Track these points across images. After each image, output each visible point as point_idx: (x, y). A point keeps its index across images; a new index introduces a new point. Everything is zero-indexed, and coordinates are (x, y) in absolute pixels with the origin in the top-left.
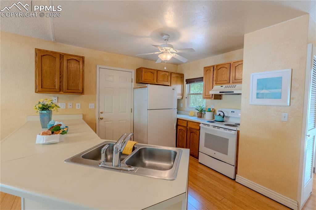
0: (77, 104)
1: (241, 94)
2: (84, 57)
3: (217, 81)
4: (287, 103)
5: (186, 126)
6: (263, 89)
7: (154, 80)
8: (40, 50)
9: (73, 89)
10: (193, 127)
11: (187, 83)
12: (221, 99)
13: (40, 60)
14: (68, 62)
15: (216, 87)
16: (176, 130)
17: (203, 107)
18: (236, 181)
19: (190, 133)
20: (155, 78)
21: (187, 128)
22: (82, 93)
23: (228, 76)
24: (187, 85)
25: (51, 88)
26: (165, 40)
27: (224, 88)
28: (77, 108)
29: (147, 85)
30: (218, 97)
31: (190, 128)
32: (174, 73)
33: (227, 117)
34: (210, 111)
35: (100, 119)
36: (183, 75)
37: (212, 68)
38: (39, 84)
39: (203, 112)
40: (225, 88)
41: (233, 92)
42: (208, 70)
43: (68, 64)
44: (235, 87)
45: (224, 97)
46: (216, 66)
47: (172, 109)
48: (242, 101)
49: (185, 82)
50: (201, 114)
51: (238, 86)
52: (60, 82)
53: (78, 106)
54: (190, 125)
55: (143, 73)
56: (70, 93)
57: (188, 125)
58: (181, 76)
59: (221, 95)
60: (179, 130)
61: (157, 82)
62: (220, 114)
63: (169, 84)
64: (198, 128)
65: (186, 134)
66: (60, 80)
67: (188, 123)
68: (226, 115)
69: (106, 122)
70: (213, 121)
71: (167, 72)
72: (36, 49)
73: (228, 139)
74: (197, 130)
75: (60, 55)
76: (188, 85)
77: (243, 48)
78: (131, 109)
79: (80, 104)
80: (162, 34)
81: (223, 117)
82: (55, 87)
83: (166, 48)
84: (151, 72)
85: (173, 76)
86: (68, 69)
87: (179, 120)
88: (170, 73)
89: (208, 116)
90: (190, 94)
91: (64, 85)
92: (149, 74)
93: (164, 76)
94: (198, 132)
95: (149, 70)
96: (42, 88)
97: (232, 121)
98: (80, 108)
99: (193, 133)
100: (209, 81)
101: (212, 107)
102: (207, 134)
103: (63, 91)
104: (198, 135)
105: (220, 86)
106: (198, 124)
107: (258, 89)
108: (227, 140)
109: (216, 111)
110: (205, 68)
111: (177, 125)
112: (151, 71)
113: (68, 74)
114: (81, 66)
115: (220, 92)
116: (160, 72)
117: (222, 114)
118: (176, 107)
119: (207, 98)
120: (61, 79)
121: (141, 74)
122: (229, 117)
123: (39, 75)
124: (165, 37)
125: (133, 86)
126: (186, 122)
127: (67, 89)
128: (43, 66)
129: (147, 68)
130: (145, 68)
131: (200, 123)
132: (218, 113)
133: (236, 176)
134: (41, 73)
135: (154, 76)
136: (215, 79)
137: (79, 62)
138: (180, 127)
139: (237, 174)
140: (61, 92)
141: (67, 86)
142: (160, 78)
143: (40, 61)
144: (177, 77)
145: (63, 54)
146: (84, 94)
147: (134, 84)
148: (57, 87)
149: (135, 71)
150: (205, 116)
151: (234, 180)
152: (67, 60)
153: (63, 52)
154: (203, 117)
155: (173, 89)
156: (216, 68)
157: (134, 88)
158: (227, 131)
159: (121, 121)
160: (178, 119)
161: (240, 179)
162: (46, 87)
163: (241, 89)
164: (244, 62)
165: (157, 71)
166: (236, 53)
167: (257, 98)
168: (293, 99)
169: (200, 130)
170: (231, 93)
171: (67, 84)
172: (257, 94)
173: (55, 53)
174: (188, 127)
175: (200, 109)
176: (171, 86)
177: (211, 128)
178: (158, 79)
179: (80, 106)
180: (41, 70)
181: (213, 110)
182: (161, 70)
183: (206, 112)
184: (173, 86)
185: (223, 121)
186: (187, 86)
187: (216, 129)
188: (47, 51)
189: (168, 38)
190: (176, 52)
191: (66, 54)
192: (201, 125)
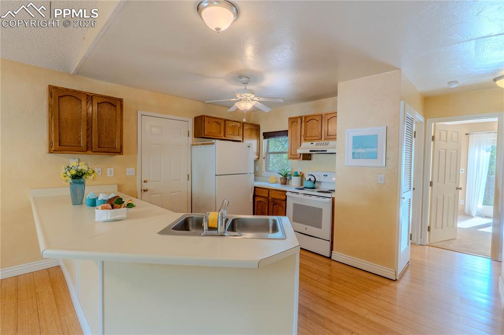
0: (108, 170)
1: (335, 153)
2: (122, 99)
3: (305, 136)
4: (383, 163)
5: (267, 196)
6: (359, 148)
7: (220, 133)
8: (56, 88)
9: (106, 147)
10: (276, 197)
11: (264, 138)
12: (310, 160)
13: (57, 103)
14: (100, 106)
15: (304, 144)
16: (252, 203)
17: (287, 171)
18: (332, 258)
19: (273, 205)
20: (223, 130)
21: (268, 199)
22: (120, 152)
23: (320, 130)
24: (264, 140)
25: (73, 145)
26: (244, 83)
27: (314, 146)
28: (108, 175)
29: (214, 141)
30: (307, 157)
31: (273, 199)
32: (248, 124)
33: (318, 182)
34: (298, 176)
35: (143, 191)
36: (259, 126)
37: (299, 119)
38: (55, 140)
39: (288, 178)
40: (316, 145)
41: (326, 151)
42: (294, 122)
43: (99, 109)
44: (327, 145)
45: (314, 157)
46: (305, 117)
47: (246, 174)
48: (337, 162)
49: (262, 137)
50: (285, 180)
51: (331, 143)
52: (88, 137)
53: (110, 172)
54: (272, 195)
55: (206, 123)
56: (102, 153)
57: (270, 195)
58: (256, 128)
59: (310, 155)
60: (258, 202)
61: (225, 136)
62: (310, 179)
63: (241, 140)
64: (284, 198)
65: (267, 207)
66: (87, 134)
67: (270, 193)
68: (317, 180)
69: (152, 196)
70: (302, 187)
71: (238, 122)
72: (50, 86)
73: (322, 209)
74: (283, 200)
75: (88, 95)
76: (266, 140)
77: (337, 96)
78: (188, 175)
79: (112, 169)
80: (241, 77)
81: (314, 183)
82: (80, 143)
83: (247, 94)
84: (216, 122)
85: (246, 127)
86: (99, 117)
87: (257, 189)
88: (242, 124)
89: (295, 182)
90: (268, 153)
91: (93, 141)
92: (214, 125)
93: (234, 127)
94: (284, 203)
95: (214, 120)
96: (59, 145)
97: (324, 187)
98: (113, 175)
99: (277, 205)
100: (296, 136)
101: (299, 170)
102: (295, 205)
103: (92, 150)
104: (284, 206)
105: (310, 143)
106: (283, 193)
107: (354, 148)
108: (320, 210)
109: (304, 175)
110: (290, 118)
111: (255, 196)
112: (217, 120)
113: (100, 124)
114: (119, 112)
115: (311, 151)
116: (230, 122)
117: (313, 179)
118: (252, 171)
119: (293, 158)
120: (89, 132)
121: (203, 125)
122: (321, 182)
123: (55, 126)
124: (244, 79)
125: (190, 142)
126: (266, 191)
127: (98, 147)
128: (62, 112)
129: (211, 117)
130: (208, 116)
131: (286, 192)
132: (307, 178)
133: (331, 253)
134: (59, 122)
135: (220, 127)
136: (303, 133)
137: (115, 106)
138: (258, 198)
139: (333, 250)
140: (89, 152)
141: (98, 142)
142: (229, 131)
143: (57, 106)
144: (251, 129)
145: (91, 95)
146: (123, 154)
147: (191, 139)
148: (83, 143)
149: (192, 120)
150: (290, 182)
151: (330, 258)
152: (98, 103)
153: (90, 92)
154: (288, 184)
155: (249, 147)
156: (305, 120)
157: (192, 145)
158: (321, 199)
159: (173, 194)
160: (255, 187)
161: (336, 256)
162: (66, 145)
163: (335, 148)
164: (338, 115)
165: (225, 120)
166: (329, 101)
167: (354, 158)
168: (388, 159)
169: (286, 200)
170: (323, 152)
171: (99, 140)
172: (353, 153)
173: (80, 92)
174: (270, 198)
175: (284, 173)
176: (243, 142)
177: (302, 196)
178: (226, 131)
179: (113, 172)
180: (59, 118)
181: (301, 174)
182: (229, 119)
183: (293, 177)
184: (247, 142)
185: (314, 188)
186: (264, 142)
187: (307, 197)
188: (67, 89)
189: (248, 81)
190: (258, 100)
191: (96, 94)
192: (287, 194)
